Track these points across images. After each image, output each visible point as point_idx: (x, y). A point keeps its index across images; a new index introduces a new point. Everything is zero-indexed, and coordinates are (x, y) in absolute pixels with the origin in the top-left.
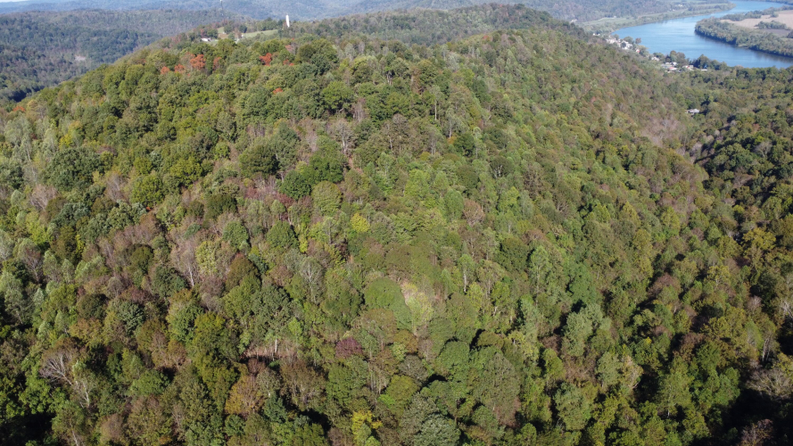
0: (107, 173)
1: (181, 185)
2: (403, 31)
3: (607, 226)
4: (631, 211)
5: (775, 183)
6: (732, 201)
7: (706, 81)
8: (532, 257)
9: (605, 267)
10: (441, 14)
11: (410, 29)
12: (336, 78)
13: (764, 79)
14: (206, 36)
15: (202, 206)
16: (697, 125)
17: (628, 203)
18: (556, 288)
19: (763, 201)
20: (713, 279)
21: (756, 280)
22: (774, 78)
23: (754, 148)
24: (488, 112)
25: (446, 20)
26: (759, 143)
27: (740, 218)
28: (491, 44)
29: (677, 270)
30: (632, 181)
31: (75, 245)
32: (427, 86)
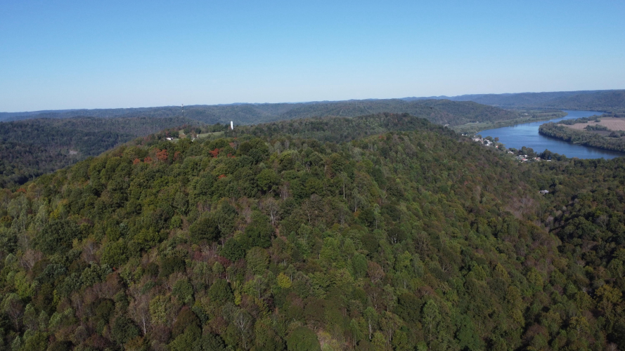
0: (84, 240)
1: (142, 250)
2: (318, 132)
3: (484, 283)
4: (502, 271)
5: (615, 248)
6: (583, 263)
7: (552, 169)
8: (425, 309)
9: (485, 318)
10: (347, 120)
11: (324, 131)
12: (267, 167)
13: (596, 167)
14: (170, 137)
15: (157, 266)
16: (548, 202)
17: (499, 265)
18: (445, 335)
19: (608, 262)
20: (575, 328)
21: (610, 328)
22: (603, 166)
23: (595, 220)
24: (384, 192)
25: (350, 124)
26: (598, 217)
27: (591, 277)
28: (385, 142)
29: (544, 320)
30: (501, 246)
31: (52, 299)
32: (337, 173)
